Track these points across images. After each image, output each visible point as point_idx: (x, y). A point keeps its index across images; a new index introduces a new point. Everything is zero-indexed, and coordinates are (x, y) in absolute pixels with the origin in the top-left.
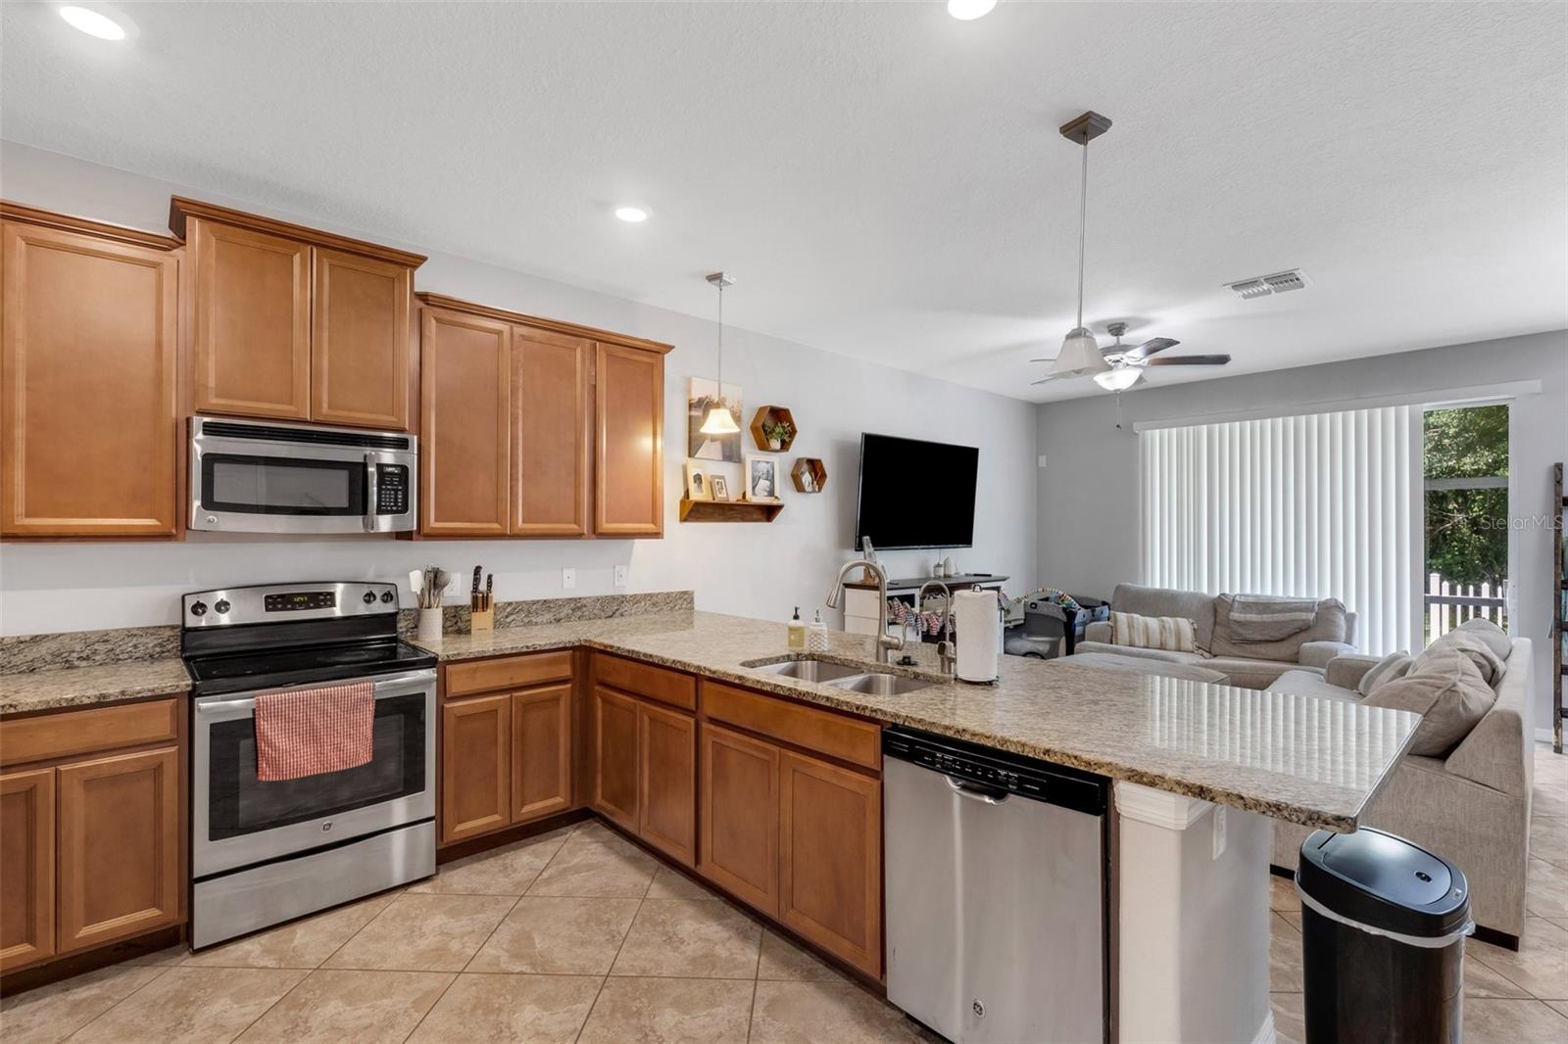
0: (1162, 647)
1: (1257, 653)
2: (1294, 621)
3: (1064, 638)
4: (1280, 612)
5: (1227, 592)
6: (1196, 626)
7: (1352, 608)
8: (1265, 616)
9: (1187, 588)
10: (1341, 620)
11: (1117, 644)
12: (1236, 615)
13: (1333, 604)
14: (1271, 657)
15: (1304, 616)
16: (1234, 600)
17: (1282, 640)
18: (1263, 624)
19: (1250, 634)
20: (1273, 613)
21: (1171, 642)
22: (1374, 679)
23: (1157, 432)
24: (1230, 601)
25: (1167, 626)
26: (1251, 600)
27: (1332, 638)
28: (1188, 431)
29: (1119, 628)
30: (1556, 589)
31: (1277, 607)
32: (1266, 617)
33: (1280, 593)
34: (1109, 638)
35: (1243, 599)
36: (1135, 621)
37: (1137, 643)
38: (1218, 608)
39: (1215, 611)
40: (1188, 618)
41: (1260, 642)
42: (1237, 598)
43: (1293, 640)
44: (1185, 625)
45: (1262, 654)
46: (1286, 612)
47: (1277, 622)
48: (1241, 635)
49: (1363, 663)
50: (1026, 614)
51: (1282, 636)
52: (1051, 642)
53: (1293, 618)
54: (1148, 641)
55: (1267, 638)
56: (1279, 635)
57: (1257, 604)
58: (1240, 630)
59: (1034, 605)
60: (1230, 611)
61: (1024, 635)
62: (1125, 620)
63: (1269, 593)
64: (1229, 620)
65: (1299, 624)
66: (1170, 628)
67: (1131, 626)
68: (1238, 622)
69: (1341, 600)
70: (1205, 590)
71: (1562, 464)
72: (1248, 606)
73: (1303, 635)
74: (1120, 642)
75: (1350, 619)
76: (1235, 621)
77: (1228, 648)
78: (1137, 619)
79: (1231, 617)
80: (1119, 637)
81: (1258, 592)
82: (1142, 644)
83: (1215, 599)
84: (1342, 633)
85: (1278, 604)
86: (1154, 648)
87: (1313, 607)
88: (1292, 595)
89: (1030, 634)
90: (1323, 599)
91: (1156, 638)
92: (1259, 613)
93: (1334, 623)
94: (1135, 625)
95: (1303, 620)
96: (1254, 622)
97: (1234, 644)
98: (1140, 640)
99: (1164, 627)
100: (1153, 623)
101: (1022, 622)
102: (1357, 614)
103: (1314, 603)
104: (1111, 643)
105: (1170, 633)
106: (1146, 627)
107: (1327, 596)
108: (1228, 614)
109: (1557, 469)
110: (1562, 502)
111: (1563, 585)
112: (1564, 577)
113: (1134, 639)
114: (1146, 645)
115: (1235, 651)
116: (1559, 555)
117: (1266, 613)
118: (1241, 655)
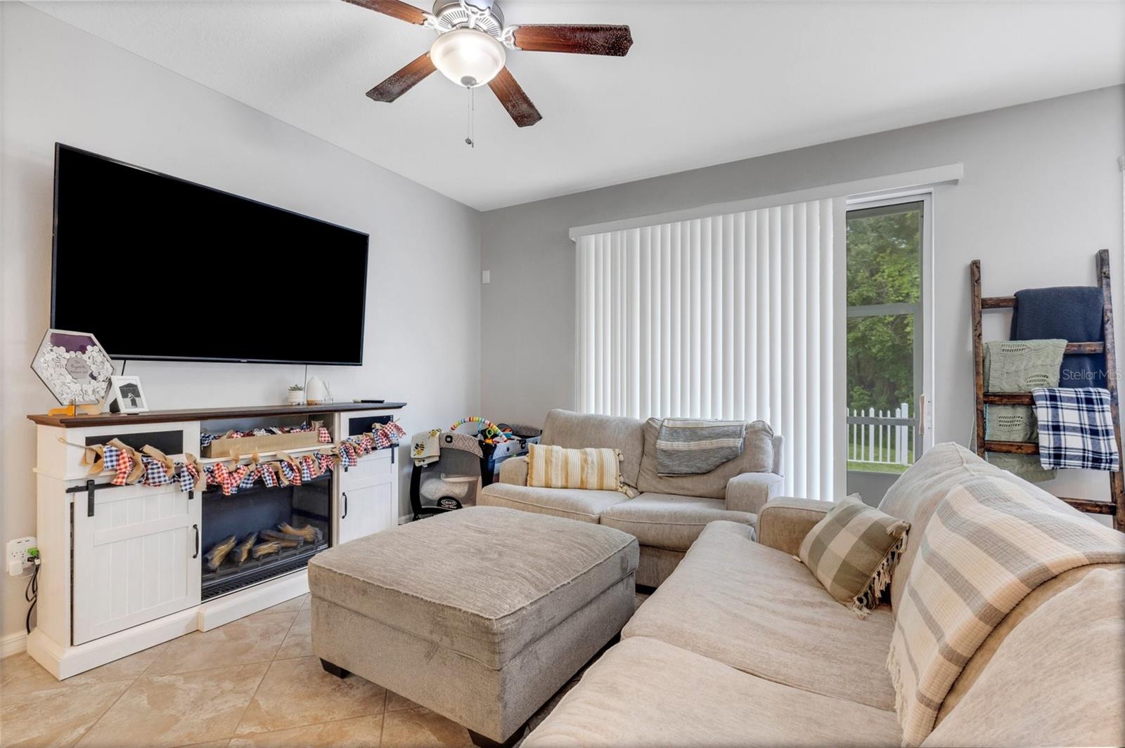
0: (583, 487)
1: (683, 489)
2: (721, 449)
3: (480, 477)
4: (705, 438)
5: (658, 416)
6: (622, 458)
7: (778, 432)
9: (621, 413)
10: (768, 446)
11: (531, 486)
12: (663, 444)
13: (760, 426)
14: (698, 494)
15: (731, 442)
16: (662, 425)
17: (709, 472)
18: (689, 454)
19: (676, 466)
20: (700, 440)
21: (593, 481)
22: (825, 548)
23: (592, 238)
24: (658, 427)
25: (589, 459)
26: (679, 424)
27: (758, 468)
28: (621, 236)
29: (535, 464)
30: (978, 403)
31: (704, 432)
32: (693, 445)
33: (709, 417)
34: (522, 479)
35: (671, 424)
36: (554, 454)
37: (554, 482)
38: (646, 434)
39: (643, 438)
40: (613, 448)
41: (689, 475)
42: (666, 423)
43: (720, 472)
44: (610, 457)
45: (688, 489)
46: (713, 439)
47: (704, 451)
48: (667, 466)
49: (804, 514)
50: (441, 449)
51: (709, 468)
52: (470, 483)
53: (720, 445)
54: (567, 481)
55: (693, 470)
56: (705, 467)
57: (684, 429)
58: (667, 462)
59: (449, 438)
60: (657, 438)
61: (443, 475)
62: (543, 454)
63: (698, 416)
64: (656, 449)
65: (726, 452)
66: (592, 462)
67: (548, 462)
68: (665, 451)
69: (768, 422)
70: (637, 416)
71: (979, 261)
72: (675, 433)
73: (731, 466)
74: (535, 482)
75: (777, 443)
76: (662, 450)
77: (654, 483)
78: (557, 452)
79: (658, 446)
80: (535, 477)
81: (688, 416)
82: (559, 485)
83: (644, 425)
84: (769, 462)
85: (705, 429)
87: (741, 431)
88: (720, 418)
89: (448, 474)
90: (750, 422)
91: (575, 478)
92: (688, 439)
93: (760, 449)
94: (553, 461)
95: (730, 448)
96: (682, 452)
97: (660, 477)
98: (557, 480)
99: (586, 461)
100: (574, 455)
101: (437, 459)
102: (783, 437)
103: (741, 426)
104: (525, 483)
105: (593, 468)
106: (566, 462)
107: (753, 418)
108: (655, 443)
109: (975, 268)
110: (981, 305)
111: (988, 399)
112: (991, 390)
113: (551, 479)
114: (564, 484)
115: (662, 486)
116: (980, 363)
117: (692, 440)
118: (667, 491)
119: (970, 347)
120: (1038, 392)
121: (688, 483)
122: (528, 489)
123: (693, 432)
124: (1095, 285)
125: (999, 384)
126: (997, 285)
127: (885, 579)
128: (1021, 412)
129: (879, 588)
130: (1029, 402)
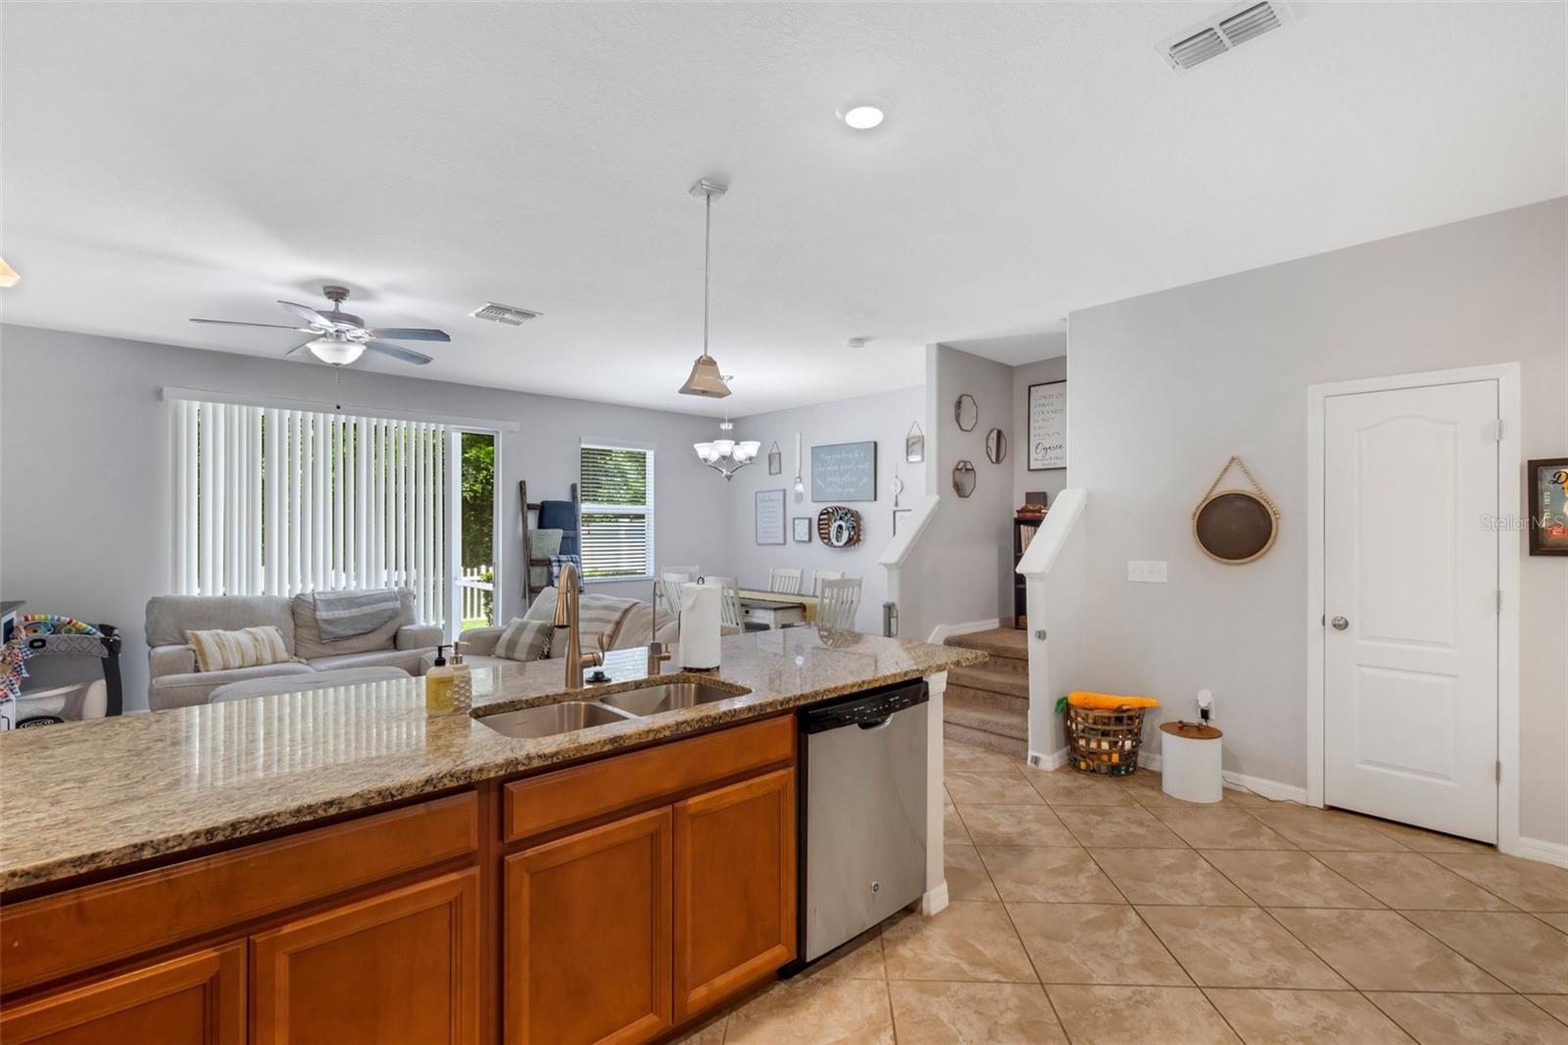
0: (258, 663)
1: (350, 648)
2: (383, 610)
3: (102, 682)
4: (366, 604)
6: (282, 632)
8: (353, 610)
11: (205, 670)
12: (322, 614)
13: (406, 591)
14: (364, 650)
15: (391, 605)
16: (314, 599)
17: (373, 631)
18: (354, 619)
19: (341, 631)
21: (268, 657)
22: (517, 643)
24: (309, 601)
25: (257, 637)
26: (331, 596)
29: (207, 650)
30: (527, 566)
31: (361, 601)
32: (355, 612)
34: (191, 667)
35: (323, 597)
36: (223, 637)
37: (232, 664)
38: (298, 610)
39: (294, 613)
40: (273, 625)
41: (353, 636)
42: (317, 597)
43: (383, 629)
44: (269, 633)
45: (354, 648)
46: (373, 604)
47: (366, 615)
48: (333, 633)
49: (492, 633)
51: (373, 627)
53: (381, 608)
54: (243, 661)
55: (359, 631)
56: (370, 627)
57: (340, 600)
58: (330, 628)
59: (39, 642)
60: (315, 611)
62: (210, 638)
64: (315, 620)
65: (389, 613)
66: (263, 639)
68: (328, 621)
71: (524, 480)
72: (331, 603)
73: (391, 623)
74: (211, 667)
76: (326, 621)
77: (319, 649)
78: (224, 635)
79: (318, 617)
80: (210, 661)
82: (237, 665)
83: (291, 601)
85: (361, 597)
86: (250, 666)
91: (250, 654)
93: (411, 609)
94: (226, 643)
95: (390, 609)
96: (343, 618)
97: (324, 644)
98: (235, 660)
99: (256, 639)
100: (243, 637)
104: (197, 670)
105: (264, 645)
106: (239, 644)
108: (313, 615)
109: (522, 485)
110: (526, 507)
111: (532, 563)
112: (533, 557)
113: (228, 661)
114: (241, 663)
115: (326, 650)
116: (526, 541)
117: (352, 607)
118: (335, 653)
119: (521, 532)
120: (553, 558)
121: (354, 643)
122: (203, 674)
123: (350, 601)
124: (571, 501)
125: (537, 554)
126: (533, 498)
127: (548, 646)
128: (545, 569)
129: (546, 650)
130: (548, 563)
